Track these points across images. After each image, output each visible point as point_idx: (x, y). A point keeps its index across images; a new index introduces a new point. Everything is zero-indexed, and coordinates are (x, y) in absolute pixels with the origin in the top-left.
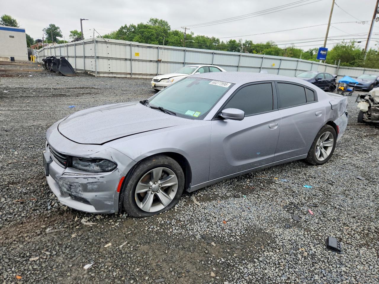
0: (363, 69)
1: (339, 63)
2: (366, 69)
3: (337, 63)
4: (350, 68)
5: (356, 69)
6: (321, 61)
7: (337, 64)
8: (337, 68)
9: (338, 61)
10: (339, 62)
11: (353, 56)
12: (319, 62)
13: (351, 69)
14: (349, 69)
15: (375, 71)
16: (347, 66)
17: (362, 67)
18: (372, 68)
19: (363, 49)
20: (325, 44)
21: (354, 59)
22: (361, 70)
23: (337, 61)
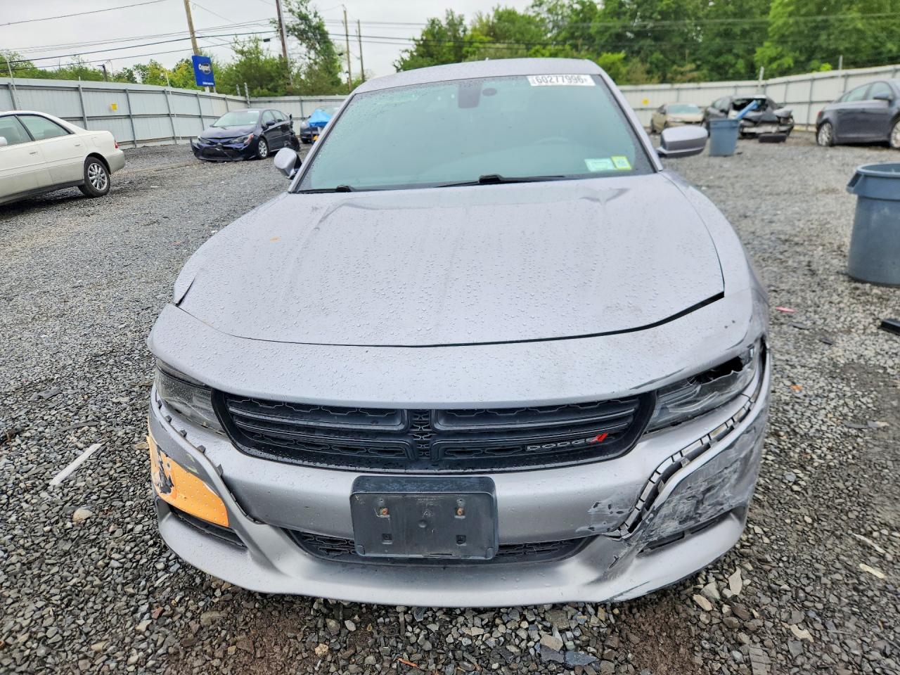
0: (297, 98)
1: (247, 91)
2: (303, 98)
3: (241, 91)
4: (271, 99)
5: (285, 101)
6: (207, 89)
7: (243, 94)
8: (246, 102)
9: (242, 87)
10: (246, 87)
11: (269, 73)
12: (204, 90)
13: (275, 102)
14: (270, 102)
15: (321, 100)
16: (266, 96)
17: (292, 95)
18: (312, 95)
19: (280, 55)
20: (195, 47)
21: (272, 79)
22: (295, 101)
23: (240, 86)
